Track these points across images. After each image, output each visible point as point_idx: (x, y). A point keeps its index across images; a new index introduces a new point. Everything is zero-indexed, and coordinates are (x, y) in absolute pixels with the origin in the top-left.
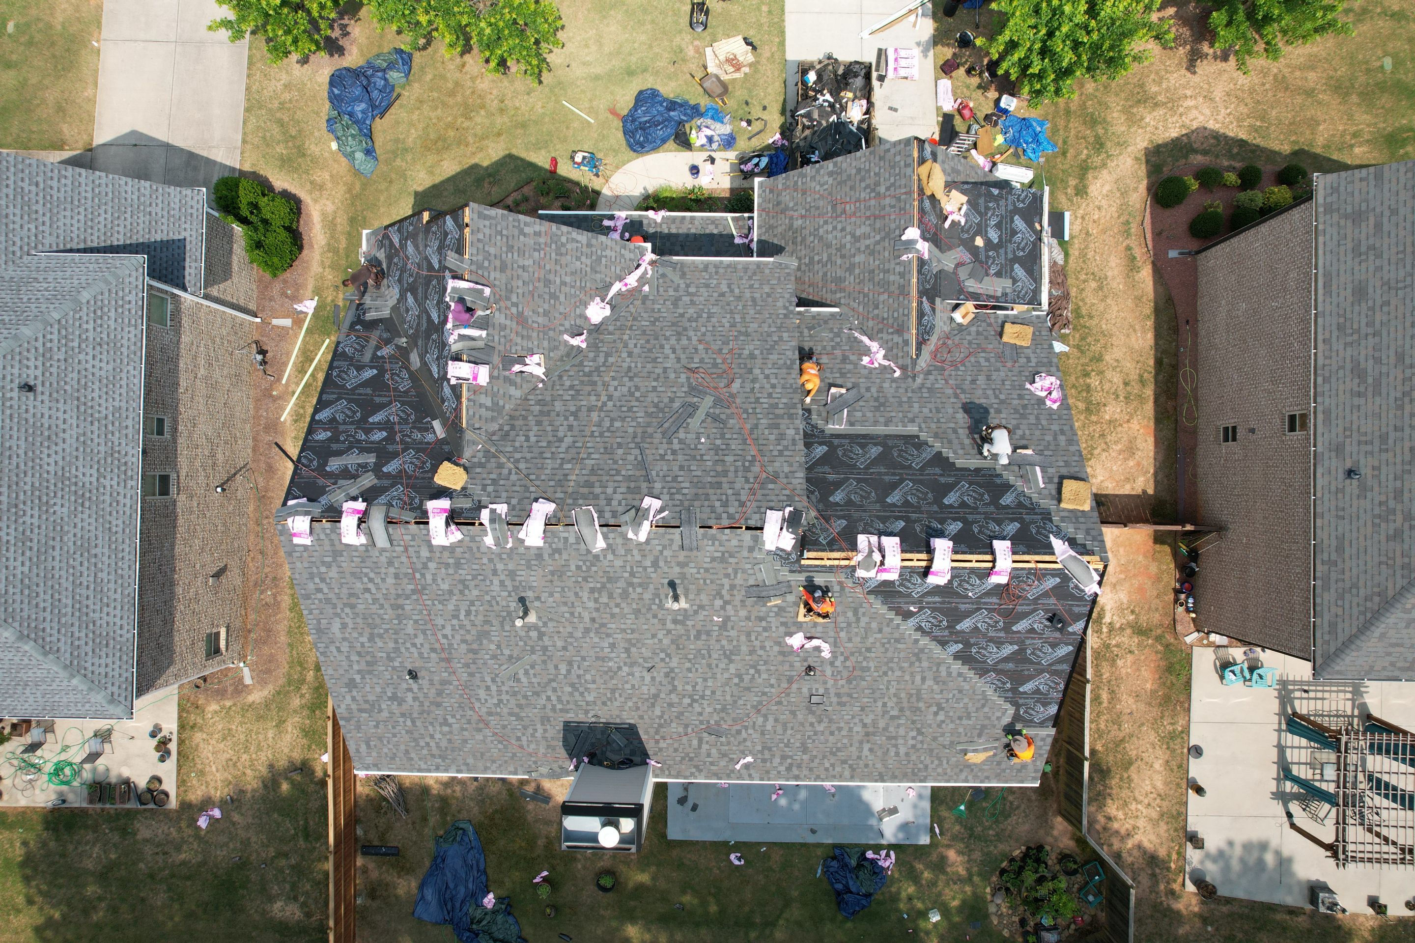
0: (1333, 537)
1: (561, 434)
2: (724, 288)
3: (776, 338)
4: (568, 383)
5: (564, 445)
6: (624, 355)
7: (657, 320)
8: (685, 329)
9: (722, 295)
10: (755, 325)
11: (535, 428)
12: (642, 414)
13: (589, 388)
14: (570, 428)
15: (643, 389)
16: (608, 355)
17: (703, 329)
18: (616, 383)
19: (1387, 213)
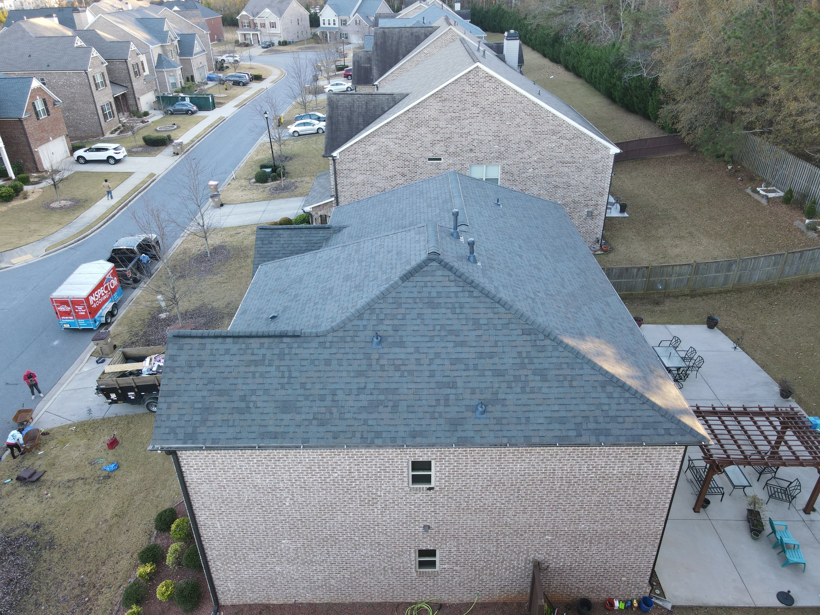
0: (551, 427)
19: (210, 387)
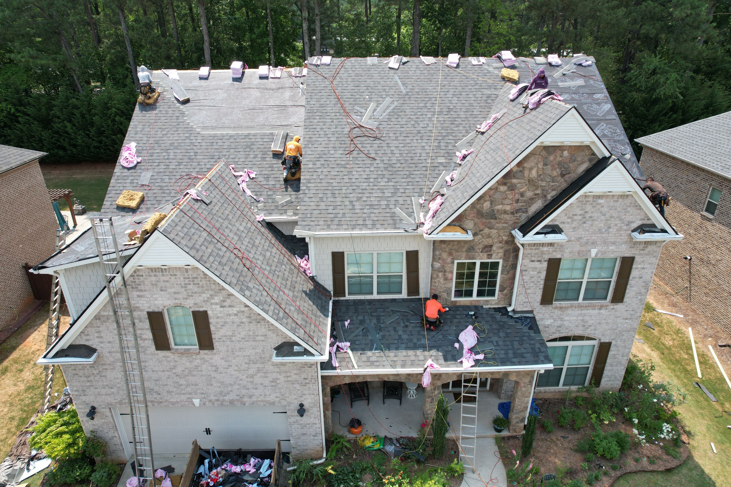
1: (455, 99)
2: (358, 205)
3: (318, 163)
4: (461, 128)
5: (451, 92)
6: (427, 148)
7: (408, 176)
8: (386, 168)
9: (359, 199)
10: (333, 173)
11: (472, 102)
12: (407, 111)
13: (445, 125)
14: (450, 102)
15: (409, 126)
16: (439, 147)
17: (372, 169)
18: (428, 129)
